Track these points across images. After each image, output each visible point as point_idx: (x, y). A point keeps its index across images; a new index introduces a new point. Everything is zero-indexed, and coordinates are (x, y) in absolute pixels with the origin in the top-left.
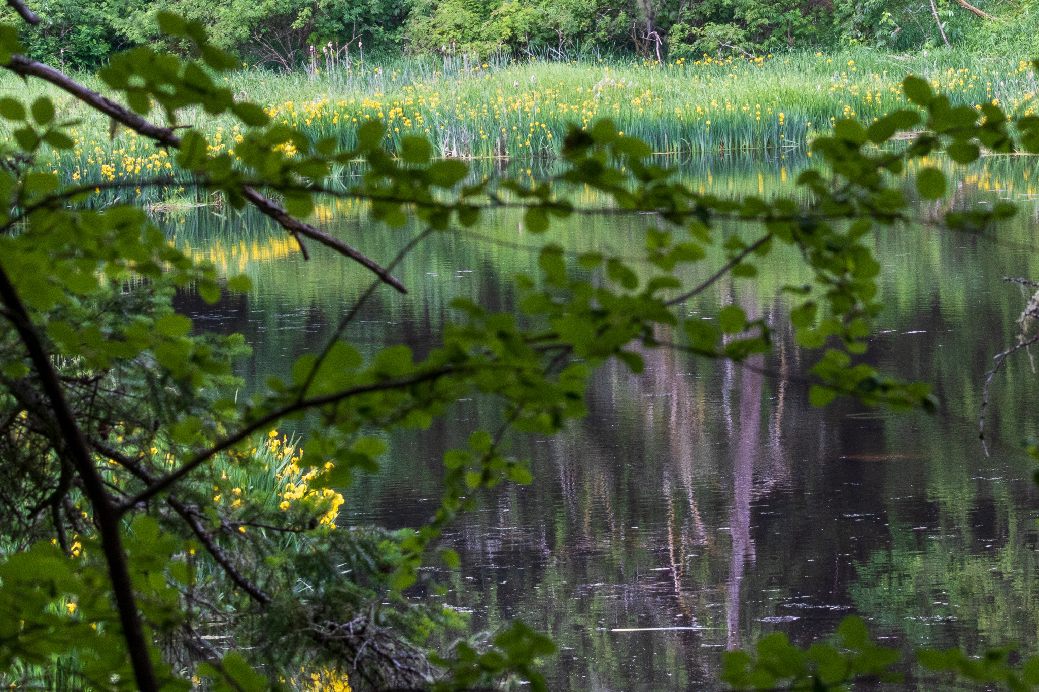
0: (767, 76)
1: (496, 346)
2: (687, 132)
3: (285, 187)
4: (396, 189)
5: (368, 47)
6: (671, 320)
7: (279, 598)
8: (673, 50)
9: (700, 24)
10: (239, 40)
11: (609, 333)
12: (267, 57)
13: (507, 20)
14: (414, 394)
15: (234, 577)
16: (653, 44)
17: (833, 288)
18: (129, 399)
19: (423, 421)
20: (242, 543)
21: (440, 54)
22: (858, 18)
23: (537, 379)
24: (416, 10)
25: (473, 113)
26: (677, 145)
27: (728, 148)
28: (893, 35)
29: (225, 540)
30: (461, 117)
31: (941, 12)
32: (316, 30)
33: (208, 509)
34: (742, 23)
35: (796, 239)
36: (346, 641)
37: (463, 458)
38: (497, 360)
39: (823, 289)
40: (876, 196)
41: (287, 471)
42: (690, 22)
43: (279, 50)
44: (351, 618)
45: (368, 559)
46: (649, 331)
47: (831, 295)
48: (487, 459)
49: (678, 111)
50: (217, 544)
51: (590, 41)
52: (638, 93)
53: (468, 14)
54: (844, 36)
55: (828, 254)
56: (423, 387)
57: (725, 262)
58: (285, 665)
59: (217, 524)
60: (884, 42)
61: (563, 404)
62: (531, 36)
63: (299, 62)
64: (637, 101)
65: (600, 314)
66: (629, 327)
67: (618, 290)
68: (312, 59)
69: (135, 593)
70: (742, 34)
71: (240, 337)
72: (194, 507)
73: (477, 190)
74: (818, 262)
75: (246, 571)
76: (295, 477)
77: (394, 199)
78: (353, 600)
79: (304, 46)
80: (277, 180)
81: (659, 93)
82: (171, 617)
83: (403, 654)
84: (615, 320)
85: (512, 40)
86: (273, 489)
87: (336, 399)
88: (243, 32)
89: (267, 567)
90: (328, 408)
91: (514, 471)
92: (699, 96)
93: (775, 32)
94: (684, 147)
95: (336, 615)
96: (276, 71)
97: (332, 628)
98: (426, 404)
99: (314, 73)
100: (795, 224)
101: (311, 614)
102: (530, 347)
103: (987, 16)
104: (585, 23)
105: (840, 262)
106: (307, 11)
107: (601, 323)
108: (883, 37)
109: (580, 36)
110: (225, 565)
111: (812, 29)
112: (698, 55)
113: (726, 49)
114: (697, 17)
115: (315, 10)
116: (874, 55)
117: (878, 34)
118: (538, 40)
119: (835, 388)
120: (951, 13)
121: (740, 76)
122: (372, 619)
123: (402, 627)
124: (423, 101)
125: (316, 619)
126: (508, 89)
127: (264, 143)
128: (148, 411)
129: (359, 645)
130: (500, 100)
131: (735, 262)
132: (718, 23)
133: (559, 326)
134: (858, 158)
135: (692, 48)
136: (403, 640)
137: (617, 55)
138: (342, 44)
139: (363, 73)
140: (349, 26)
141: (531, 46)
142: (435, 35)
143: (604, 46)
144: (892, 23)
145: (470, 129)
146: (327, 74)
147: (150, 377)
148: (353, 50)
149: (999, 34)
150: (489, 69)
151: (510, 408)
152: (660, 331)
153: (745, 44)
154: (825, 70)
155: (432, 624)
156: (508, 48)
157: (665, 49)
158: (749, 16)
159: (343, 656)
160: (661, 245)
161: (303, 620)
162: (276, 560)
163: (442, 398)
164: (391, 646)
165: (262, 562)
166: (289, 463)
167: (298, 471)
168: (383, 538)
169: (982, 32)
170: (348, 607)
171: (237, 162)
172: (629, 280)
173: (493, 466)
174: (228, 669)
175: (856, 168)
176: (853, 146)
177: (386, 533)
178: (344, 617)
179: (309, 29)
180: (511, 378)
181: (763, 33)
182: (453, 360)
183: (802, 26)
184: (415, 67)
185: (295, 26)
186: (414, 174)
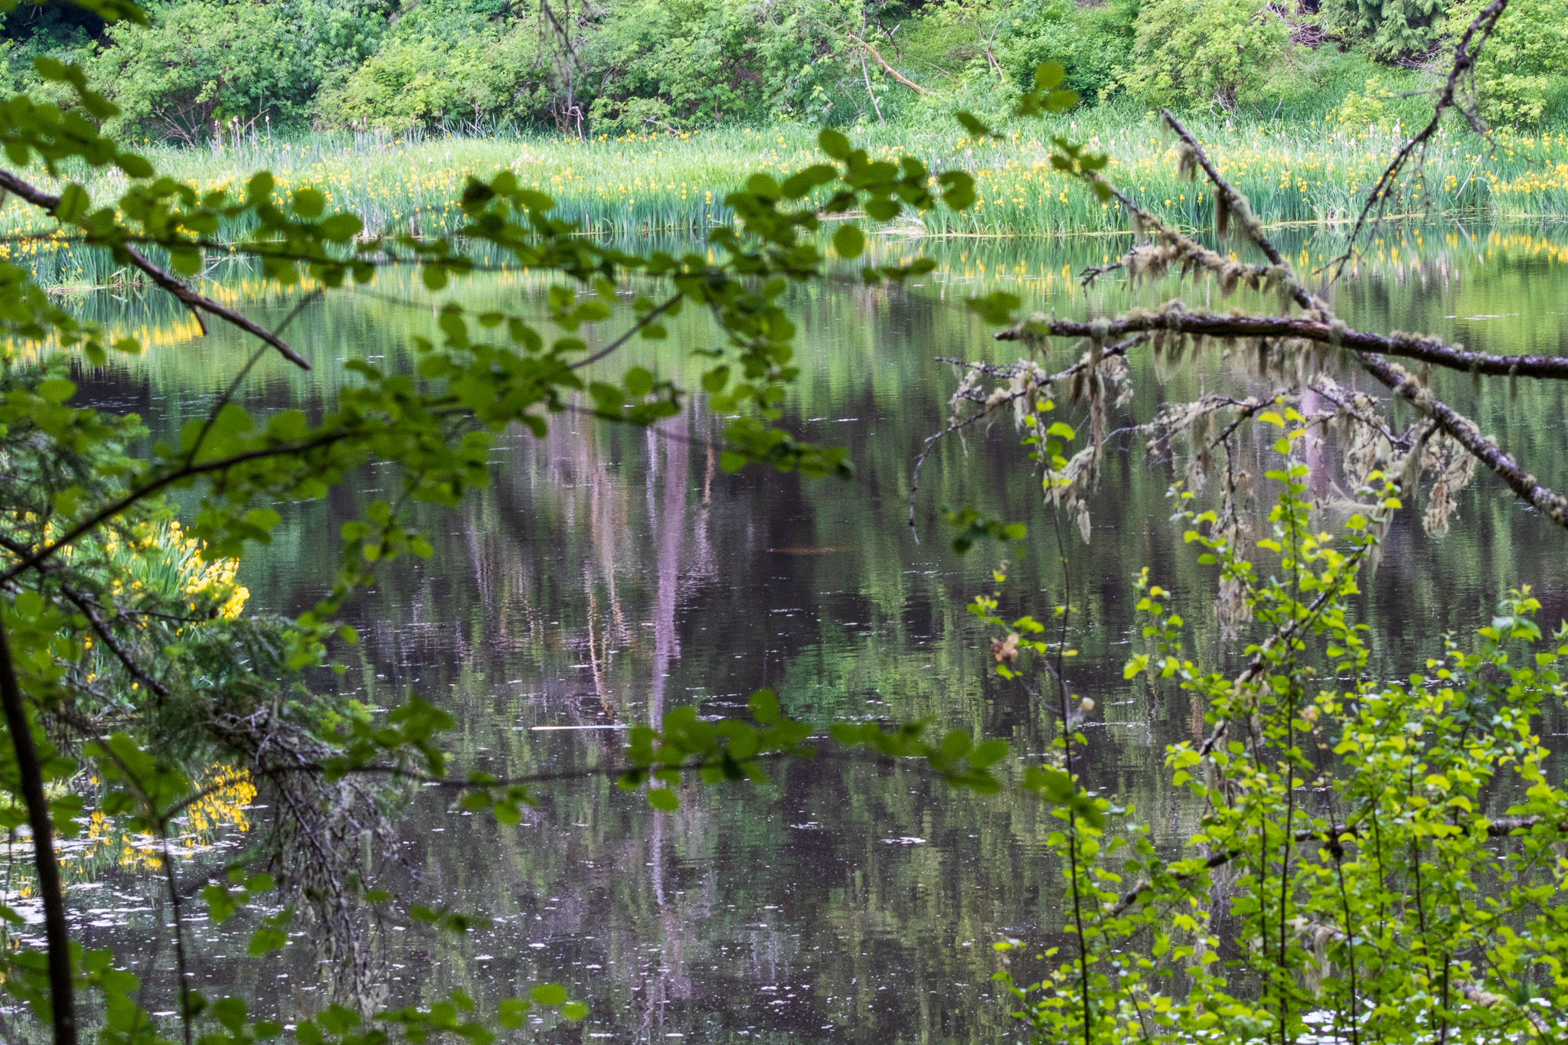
0: (693, 153)
1: (394, 411)
2: (609, 212)
3: (171, 242)
4: (287, 245)
5: (275, 123)
6: (578, 384)
7: (178, 691)
8: (595, 126)
9: (623, 98)
10: (140, 115)
11: (509, 396)
12: (170, 133)
13: (421, 94)
14: (307, 459)
15: (133, 671)
16: (573, 120)
17: (747, 350)
18: (20, 482)
19: (318, 491)
20: (139, 633)
21: (351, 129)
22: (788, 92)
23: (436, 445)
24: (326, 83)
25: (385, 191)
26: (599, 225)
27: (652, 229)
28: (825, 110)
29: (122, 630)
30: (372, 195)
31: (875, 87)
32: (221, 104)
33: (103, 597)
34: (667, 98)
35: (708, 299)
36: (248, 735)
37: (361, 530)
38: (394, 424)
39: (737, 352)
40: (789, 252)
41: (190, 565)
42: (613, 97)
43: (182, 124)
44: (253, 711)
45: (271, 649)
46: (554, 395)
47: (745, 359)
48: (386, 531)
49: (600, 190)
50: (113, 634)
51: (508, 116)
52: (558, 170)
53: (380, 88)
54: (774, 110)
55: (741, 316)
56: (317, 452)
57: (633, 324)
58: (185, 760)
59: (113, 613)
60: (815, 118)
61: (464, 471)
62: (446, 111)
63: (203, 137)
64: (558, 179)
65: (502, 377)
66: (532, 390)
67: (521, 352)
68: (217, 135)
69: (16, 668)
70: (667, 108)
71: (135, 417)
72: (88, 595)
73: (373, 246)
74: (730, 323)
75: (144, 663)
76: (198, 571)
77: (285, 255)
78: (255, 693)
79: (209, 121)
80: (164, 235)
81: (580, 171)
82: (53, 692)
83: (307, 748)
84: (518, 382)
85: (426, 116)
86: (175, 582)
87: (224, 465)
88: (145, 106)
89: (165, 658)
90: (217, 474)
91: (414, 543)
92: (622, 175)
93: (702, 106)
94: (606, 228)
95: (237, 708)
96: (180, 147)
97: (233, 721)
98: (320, 471)
99: (218, 147)
100: (705, 281)
101: (212, 707)
102: (429, 410)
103: (923, 91)
104: (504, 97)
105: (753, 323)
106: (212, 84)
107: (503, 385)
108: (814, 113)
109: (497, 111)
110: (122, 656)
111: (740, 104)
112: (621, 131)
113: (650, 125)
114: (620, 91)
115: (220, 84)
116: (805, 132)
117: (809, 109)
118: (453, 115)
119: (747, 453)
120: (885, 88)
121: (664, 153)
122: (275, 714)
123: (305, 720)
124: (333, 179)
125: (217, 712)
126: (422, 166)
127: (150, 195)
128: (40, 495)
129: (262, 739)
130: (414, 178)
131: (644, 323)
132: (642, 97)
133: (458, 389)
134: (773, 214)
135: (615, 124)
136: (308, 733)
137: (537, 131)
138: (248, 118)
139: (270, 149)
140: (255, 100)
141: (445, 121)
142: (346, 109)
143: (521, 121)
144: (824, 97)
145: (383, 208)
146: (232, 150)
147: (42, 459)
148: (260, 125)
149: (936, 109)
150: (403, 146)
151: (410, 477)
152: (565, 394)
153: (670, 119)
154: (754, 147)
155: (338, 718)
156: (422, 124)
157: (586, 126)
158: (674, 91)
159: (245, 751)
160: (565, 303)
161: (202, 713)
162: (175, 650)
163: (335, 464)
164: (295, 740)
165: (161, 653)
166: (193, 555)
167: (202, 564)
168: (286, 627)
169: (918, 108)
170: (250, 700)
171: (120, 217)
172: (532, 341)
173: (392, 538)
174: (115, 749)
175: (769, 223)
176: (767, 202)
177: (290, 623)
178: (245, 710)
179: (214, 103)
180: (410, 443)
181: (690, 108)
182: (348, 424)
183: (730, 100)
184: (324, 144)
185: (199, 99)
186: (307, 229)
